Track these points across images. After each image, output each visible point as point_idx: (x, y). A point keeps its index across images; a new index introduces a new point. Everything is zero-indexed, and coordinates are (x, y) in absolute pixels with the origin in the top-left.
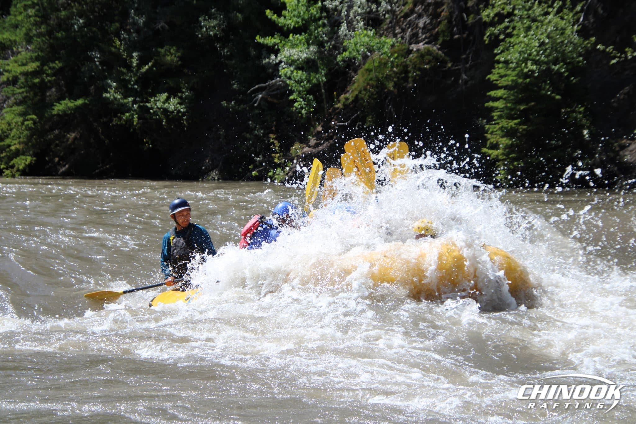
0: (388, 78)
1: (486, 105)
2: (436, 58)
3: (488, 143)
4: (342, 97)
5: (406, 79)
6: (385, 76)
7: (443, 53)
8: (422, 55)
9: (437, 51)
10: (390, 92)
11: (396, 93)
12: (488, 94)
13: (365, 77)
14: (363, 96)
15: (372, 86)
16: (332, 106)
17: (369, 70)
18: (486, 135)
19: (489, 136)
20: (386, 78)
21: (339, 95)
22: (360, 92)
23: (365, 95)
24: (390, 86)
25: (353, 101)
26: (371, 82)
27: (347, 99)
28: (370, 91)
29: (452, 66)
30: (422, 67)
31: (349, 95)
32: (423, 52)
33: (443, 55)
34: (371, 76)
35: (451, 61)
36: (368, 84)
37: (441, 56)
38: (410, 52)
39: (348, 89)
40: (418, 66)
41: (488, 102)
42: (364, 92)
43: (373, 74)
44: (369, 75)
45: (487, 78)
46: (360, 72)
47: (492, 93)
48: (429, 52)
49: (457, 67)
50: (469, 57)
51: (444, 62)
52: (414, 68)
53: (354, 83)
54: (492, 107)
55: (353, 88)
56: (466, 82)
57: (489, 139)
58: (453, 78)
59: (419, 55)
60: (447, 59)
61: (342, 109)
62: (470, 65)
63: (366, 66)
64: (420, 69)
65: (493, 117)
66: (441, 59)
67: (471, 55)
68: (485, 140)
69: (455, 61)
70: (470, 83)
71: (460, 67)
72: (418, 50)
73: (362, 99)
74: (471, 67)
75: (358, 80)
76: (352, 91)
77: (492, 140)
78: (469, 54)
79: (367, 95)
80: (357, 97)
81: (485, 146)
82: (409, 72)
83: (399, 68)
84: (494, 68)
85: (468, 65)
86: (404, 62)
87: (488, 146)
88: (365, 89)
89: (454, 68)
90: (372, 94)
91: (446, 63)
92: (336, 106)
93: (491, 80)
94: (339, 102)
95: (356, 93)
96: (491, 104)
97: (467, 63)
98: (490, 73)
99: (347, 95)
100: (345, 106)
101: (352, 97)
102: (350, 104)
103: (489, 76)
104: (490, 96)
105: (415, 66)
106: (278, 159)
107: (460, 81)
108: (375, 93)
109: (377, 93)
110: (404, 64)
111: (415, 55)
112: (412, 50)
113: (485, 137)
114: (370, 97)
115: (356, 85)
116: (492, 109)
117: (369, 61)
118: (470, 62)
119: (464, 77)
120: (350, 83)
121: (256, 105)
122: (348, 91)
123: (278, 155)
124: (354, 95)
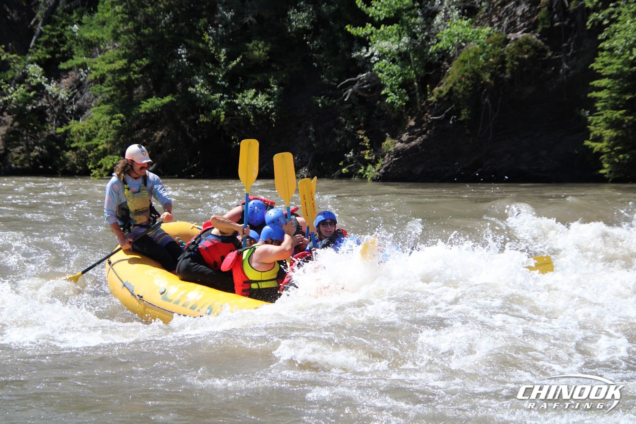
0: (483, 69)
1: (589, 95)
2: (535, 47)
3: (591, 135)
4: (436, 89)
5: (503, 70)
6: (481, 67)
7: (543, 41)
8: (520, 45)
9: (536, 40)
10: (486, 84)
11: (493, 85)
12: (591, 84)
13: (460, 68)
14: (458, 88)
15: (468, 78)
16: (425, 98)
17: (464, 62)
18: (589, 127)
19: (591, 128)
20: (482, 69)
21: (432, 88)
22: (455, 84)
23: (460, 88)
24: (487, 77)
25: (447, 94)
26: (466, 74)
27: (441, 92)
28: (465, 83)
29: (553, 54)
30: (520, 56)
31: (443, 88)
32: (522, 42)
33: (543, 44)
34: (466, 68)
35: (551, 50)
36: (463, 76)
37: (541, 45)
38: (507, 41)
39: (442, 81)
40: (516, 56)
41: (591, 92)
42: (458, 84)
43: (468, 66)
44: (464, 66)
45: (590, 67)
46: (455, 63)
47: (596, 83)
48: (527, 41)
49: (558, 57)
50: (570, 45)
51: (544, 51)
52: (512, 58)
53: (448, 75)
54: (595, 98)
55: (447, 80)
56: (567, 72)
57: (592, 132)
58: (553, 68)
59: (517, 44)
60: (547, 47)
61: (435, 102)
62: (572, 54)
63: (461, 57)
64: (518, 59)
65: (596, 107)
66: (541, 48)
67: (572, 43)
68: (589, 132)
69: (556, 49)
70: (571, 72)
71: (561, 56)
72: (516, 39)
73: (457, 91)
74: (573, 55)
75: (453, 72)
76: (446, 83)
77: (595, 132)
78: (571, 42)
79: (462, 87)
80: (451, 89)
81: (588, 139)
82: (507, 62)
83: (495, 59)
84: (598, 56)
85: (569, 54)
86: (501, 52)
87: (591, 138)
88: (460, 81)
89: (554, 57)
90: (468, 86)
91: (546, 52)
92: (430, 99)
93: (595, 69)
94: (432, 95)
95: (451, 85)
96: (594, 94)
97: (569, 52)
98: (594, 61)
99: (441, 88)
100: (439, 99)
101: (446, 89)
102: (444, 97)
103: (592, 65)
104: (593, 86)
105: (513, 56)
106: (369, 156)
107: (561, 70)
108: (470, 85)
109: (473, 85)
110: (501, 54)
111: (513, 44)
112: (510, 39)
113: (588, 129)
114: (464, 89)
115: (450, 77)
116: (595, 100)
117: (464, 51)
118: (572, 50)
119: (565, 66)
120: (444, 75)
121: (346, 99)
122: (442, 84)
123: (369, 151)
124: (448, 88)
